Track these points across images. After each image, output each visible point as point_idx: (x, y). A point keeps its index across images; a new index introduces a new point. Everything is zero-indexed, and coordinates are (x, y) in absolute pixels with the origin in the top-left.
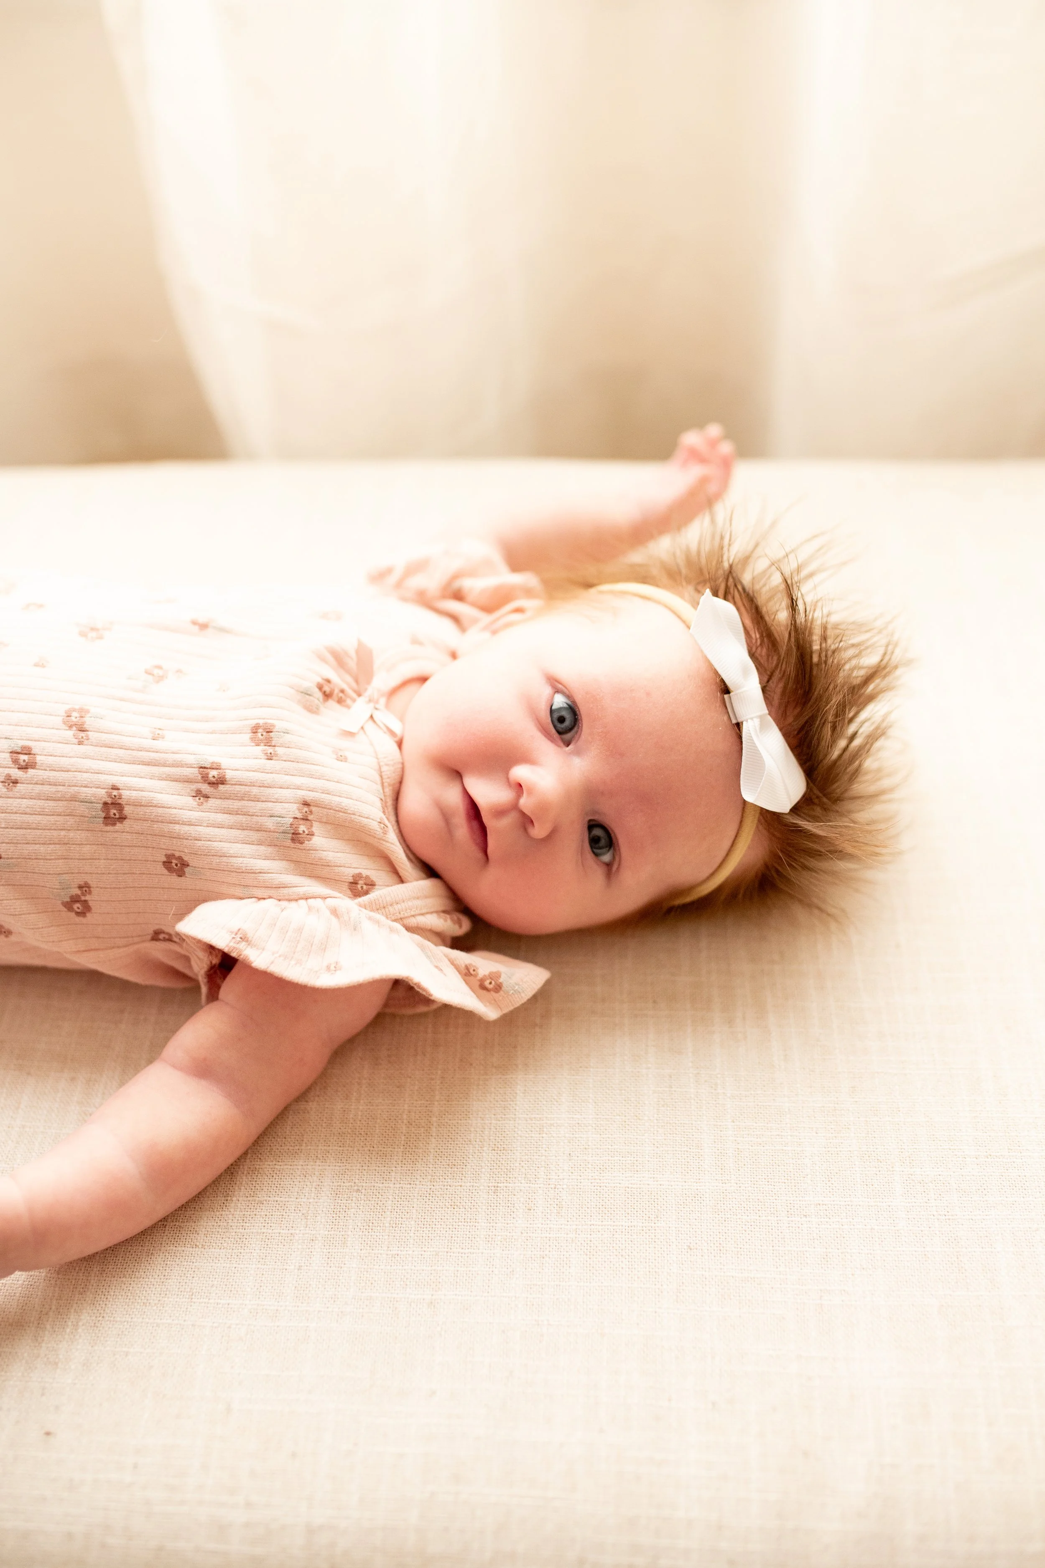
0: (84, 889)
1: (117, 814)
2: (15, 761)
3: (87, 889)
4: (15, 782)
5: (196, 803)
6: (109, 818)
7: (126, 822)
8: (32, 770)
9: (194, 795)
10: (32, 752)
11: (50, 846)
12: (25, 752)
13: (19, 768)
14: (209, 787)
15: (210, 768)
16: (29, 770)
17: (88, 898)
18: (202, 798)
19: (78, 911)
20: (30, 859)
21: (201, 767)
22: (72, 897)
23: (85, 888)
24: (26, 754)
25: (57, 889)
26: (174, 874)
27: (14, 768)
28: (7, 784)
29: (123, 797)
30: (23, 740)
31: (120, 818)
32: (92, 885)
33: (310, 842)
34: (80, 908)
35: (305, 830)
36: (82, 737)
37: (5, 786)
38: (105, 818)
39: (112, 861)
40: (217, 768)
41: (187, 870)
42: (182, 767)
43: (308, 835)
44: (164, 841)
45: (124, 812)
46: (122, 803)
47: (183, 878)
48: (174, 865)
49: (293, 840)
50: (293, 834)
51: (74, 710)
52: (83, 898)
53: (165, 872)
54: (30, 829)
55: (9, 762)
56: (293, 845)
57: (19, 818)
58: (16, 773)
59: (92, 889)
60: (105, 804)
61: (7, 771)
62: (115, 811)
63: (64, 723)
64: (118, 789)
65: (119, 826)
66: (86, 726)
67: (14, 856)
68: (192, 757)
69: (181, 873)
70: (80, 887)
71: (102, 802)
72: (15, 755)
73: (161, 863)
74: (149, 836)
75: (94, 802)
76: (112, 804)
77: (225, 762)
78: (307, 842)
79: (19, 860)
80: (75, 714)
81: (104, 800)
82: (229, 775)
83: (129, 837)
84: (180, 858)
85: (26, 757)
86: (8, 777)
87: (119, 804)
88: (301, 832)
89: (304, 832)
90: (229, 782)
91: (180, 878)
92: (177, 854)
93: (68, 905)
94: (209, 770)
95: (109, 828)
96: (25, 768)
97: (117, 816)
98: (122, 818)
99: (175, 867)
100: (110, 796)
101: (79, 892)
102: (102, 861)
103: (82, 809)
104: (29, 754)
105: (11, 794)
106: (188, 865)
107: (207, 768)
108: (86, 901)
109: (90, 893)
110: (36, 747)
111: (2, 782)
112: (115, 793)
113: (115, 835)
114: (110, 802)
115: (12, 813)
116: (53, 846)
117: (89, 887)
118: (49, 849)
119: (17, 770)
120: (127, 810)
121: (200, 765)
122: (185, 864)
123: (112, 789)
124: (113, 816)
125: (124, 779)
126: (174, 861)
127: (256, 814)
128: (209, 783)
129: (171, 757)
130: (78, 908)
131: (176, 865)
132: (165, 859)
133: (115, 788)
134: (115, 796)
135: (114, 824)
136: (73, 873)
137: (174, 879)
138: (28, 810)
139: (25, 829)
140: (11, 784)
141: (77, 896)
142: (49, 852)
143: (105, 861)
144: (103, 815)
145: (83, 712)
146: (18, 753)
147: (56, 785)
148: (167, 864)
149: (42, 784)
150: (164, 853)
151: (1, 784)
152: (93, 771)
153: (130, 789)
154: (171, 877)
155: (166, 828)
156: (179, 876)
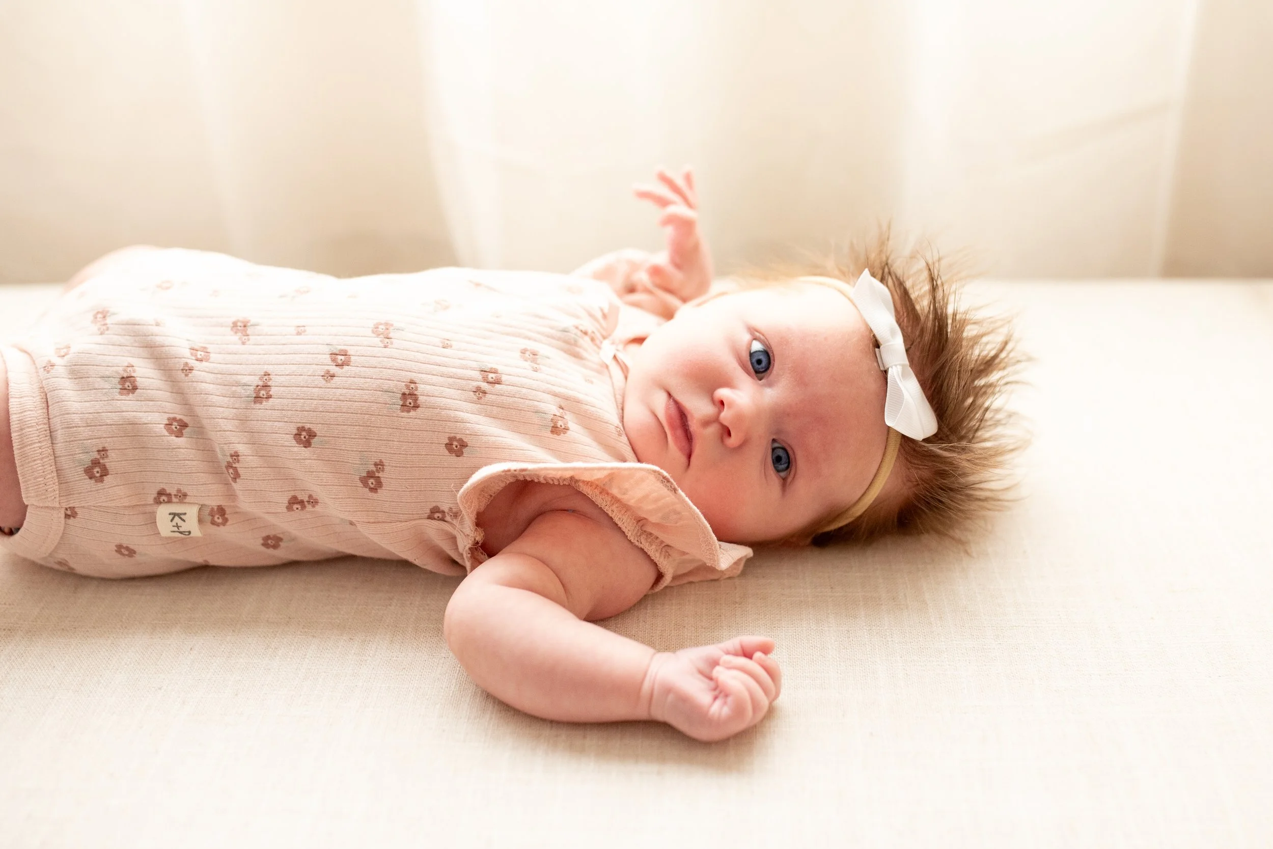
0: (379, 467)
1: (412, 403)
2: (334, 360)
3: (381, 467)
4: (333, 376)
5: (476, 398)
6: (406, 406)
7: (419, 410)
8: (347, 367)
9: (475, 390)
10: (348, 354)
11: (356, 427)
12: (342, 353)
13: (336, 365)
14: (487, 385)
15: (489, 372)
16: (344, 367)
17: (380, 475)
18: (481, 394)
19: (372, 486)
20: (339, 437)
21: (482, 371)
22: (368, 472)
23: (380, 465)
24: (343, 355)
25: (358, 464)
26: (454, 455)
27: (332, 365)
28: (326, 378)
29: (419, 389)
30: (340, 345)
31: (413, 407)
32: (385, 464)
33: (566, 435)
34: (374, 483)
35: (562, 425)
36: (388, 343)
37: (324, 379)
38: (402, 406)
39: (403, 443)
40: (495, 372)
41: (465, 450)
42: (467, 369)
43: (564, 429)
44: (449, 425)
45: (418, 401)
46: (417, 394)
47: (461, 458)
48: (454, 446)
49: (552, 432)
50: (553, 427)
51: (381, 324)
52: (377, 475)
53: (447, 452)
54: (341, 413)
55: (329, 361)
56: (551, 436)
57: (333, 404)
58: (334, 369)
59: (385, 467)
60: (404, 394)
61: (327, 368)
62: (411, 401)
63: (373, 332)
64: (416, 383)
65: (412, 413)
66: (391, 335)
67: (327, 435)
68: (475, 363)
69: (459, 454)
70: (376, 464)
71: (401, 393)
72: (334, 356)
73: (444, 445)
74: (436, 421)
75: (395, 393)
76: (409, 394)
77: (500, 368)
78: (562, 434)
79: (330, 438)
80: (381, 327)
81: (403, 390)
82: (504, 378)
83: (419, 421)
84: (461, 440)
85: (343, 357)
86: (328, 372)
87: (415, 395)
88: (559, 426)
89: (561, 426)
90: (503, 383)
91: (458, 458)
92: (458, 436)
93: (364, 481)
94: (488, 373)
95: (405, 414)
96: (340, 365)
97: (412, 405)
98: (416, 407)
99: (455, 448)
100: (407, 387)
101: (374, 469)
102: (395, 443)
103: (385, 397)
104: (345, 355)
105: (329, 385)
106: (467, 446)
107: (487, 372)
108: (379, 477)
109: (383, 471)
110: (351, 351)
111: (322, 376)
112: (412, 386)
113: (409, 420)
114: (407, 393)
115: (328, 400)
116: (358, 427)
117: (383, 465)
118: (355, 430)
119: (335, 367)
120: (421, 399)
121: (481, 369)
122: (463, 445)
123: (410, 382)
124: (409, 405)
125: (420, 375)
126: (455, 443)
127: (525, 409)
128: (488, 382)
129: (458, 362)
130: (372, 483)
131: (456, 447)
132: (447, 441)
133: (412, 382)
134: (412, 388)
135: (409, 411)
136: (371, 452)
137: (453, 458)
138: (341, 398)
139: (338, 413)
140: (329, 378)
141: (373, 472)
142: (354, 432)
143: (398, 443)
144: (401, 403)
145: (388, 325)
146: (337, 355)
147: (365, 378)
148: (449, 446)
149: (354, 377)
150: (447, 435)
151: (321, 377)
152: (395, 368)
153: (425, 383)
154: (452, 457)
155: (452, 413)
156: (457, 456)
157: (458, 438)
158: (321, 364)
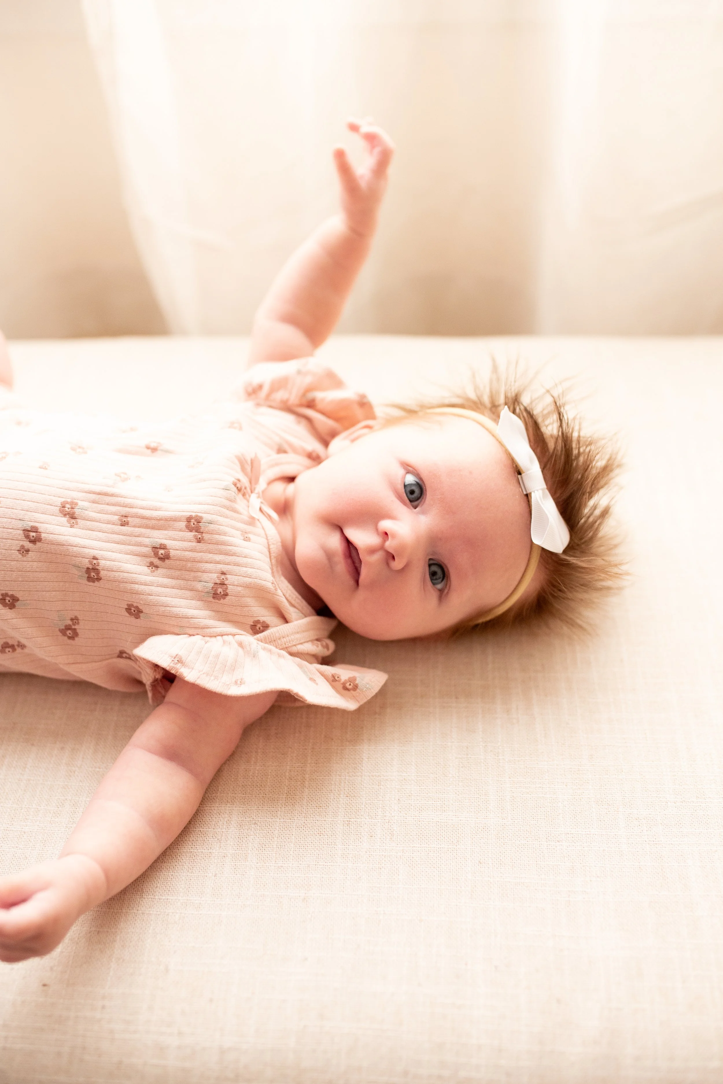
0: (74, 621)
2: (27, 537)
3: (76, 621)
4: (28, 551)
5: (150, 571)
6: (90, 578)
7: (101, 582)
8: (39, 543)
9: (149, 565)
10: (39, 531)
12: (34, 530)
14: (158, 561)
15: (160, 548)
16: (37, 543)
17: (76, 627)
18: (154, 568)
19: (70, 635)
20: (39, 601)
22: (66, 626)
23: (75, 620)
24: (34, 532)
25: (56, 620)
26: (133, 617)
27: (26, 541)
28: (21, 552)
29: (100, 564)
30: (32, 521)
31: (97, 579)
32: (79, 618)
33: (225, 600)
35: (222, 591)
38: (87, 578)
39: (93, 605)
40: (164, 548)
41: (141, 615)
42: (142, 546)
43: (223, 594)
44: (126, 595)
45: (100, 575)
46: (99, 568)
47: (138, 619)
48: (132, 611)
49: (214, 597)
50: (214, 593)
51: (68, 502)
52: (73, 627)
53: (127, 614)
54: (39, 581)
55: (22, 537)
56: (213, 600)
57: (31, 575)
58: (28, 545)
59: (79, 621)
60: (88, 568)
61: (21, 543)
62: (94, 574)
63: (61, 512)
64: (97, 559)
65: (96, 584)
66: (76, 514)
67: (28, 599)
68: (148, 541)
69: (137, 616)
70: (72, 620)
71: (86, 567)
72: (27, 532)
73: (125, 610)
74: (117, 591)
75: (81, 567)
76: (92, 569)
77: (167, 545)
78: (222, 599)
79: (32, 601)
80: (68, 505)
82: (172, 553)
83: (103, 591)
84: (137, 607)
85: (34, 534)
86: (23, 547)
87: (97, 569)
88: (219, 593)
90: (172, 558)
93: (63, 632)
95: (90, 584)
96: (33, 541)
97: (96, 577)
98: (99, 579)
100: (91, 563)
101: (70, 623)
103: (74, 570)
104: (37, 532)
105: (25, 559)
107: (158, 548)
108: (75, 629)
109: (78, 623)
110: (42, 528)
111: (18, 550)
112: (95, 561)
113: (95, 589)
114: (91, 568)
115: (26, 571)
116: (55, 592)
117: (78, 620)
118: (52, 594)
119: (28, 543)
120: (102, 574)
121: (154, 546)
122: (140, 612)
123: (93, 559)
124: (93, 577)
125: (101, 552)
126: (133, 609)
127: (190, 579)
128: (159, 558)
129: (133, 539)
130: (70, 634)
131: (134, 611)
132: (127, 607)
133: (95, 558)
134: (94, 564)
135: (93, 582)
136: (66, 611)
137: (132, 620)
138: (37, 570)
139: (36, 582)
140: (24, 552)
141: (70, 625)
142: (52, 596)
143: (88, 604)
144: (86, 576)
145: (74, 504)
146: (29, 531)
147: (56, 555)
148: (128, 610)
149: (46, 553)
150: (126, 603)
151: (17, 552)
152: (80, 546)
153: (105, 559)
154: (131, 618)
155: (129, 586)
156: (136, 618)
157: (134, 605)
158: (15, 539)
